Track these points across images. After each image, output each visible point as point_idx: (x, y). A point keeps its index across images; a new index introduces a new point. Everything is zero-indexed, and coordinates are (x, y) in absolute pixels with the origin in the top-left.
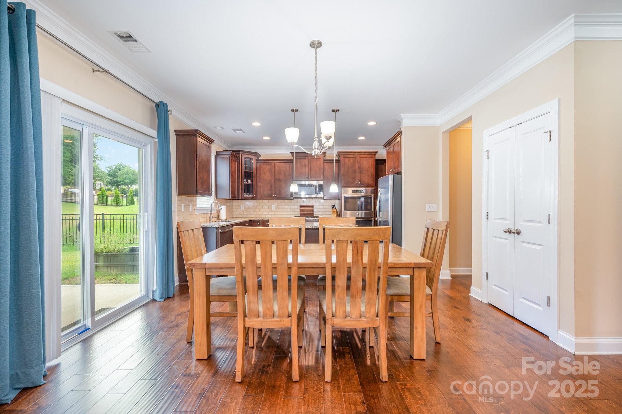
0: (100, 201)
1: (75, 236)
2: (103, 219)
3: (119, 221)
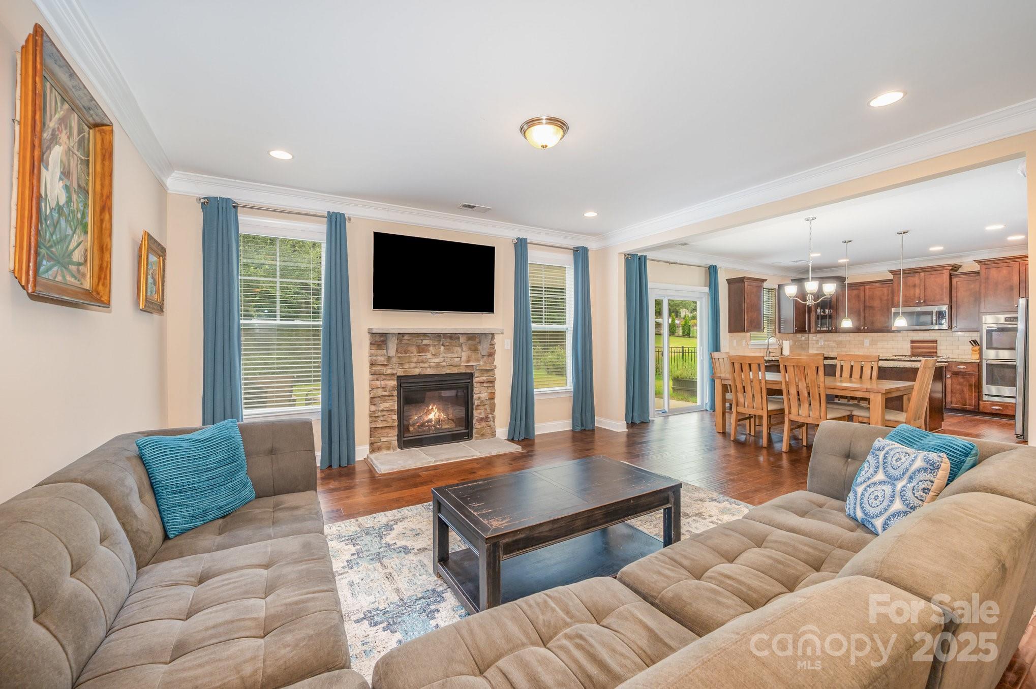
0: (683, 333)
1: (660, 367)
2: (683, 352)
3: (690, 354)
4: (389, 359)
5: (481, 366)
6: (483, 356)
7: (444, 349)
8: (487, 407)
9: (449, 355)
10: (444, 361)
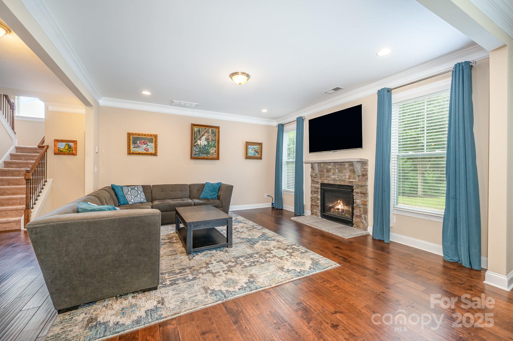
4: (316, 175)
5: (357, 182)
6: (359, 176)
7: (338, 171)
8: (362, 209)
9: (340, 174)
10: (337, 178)
